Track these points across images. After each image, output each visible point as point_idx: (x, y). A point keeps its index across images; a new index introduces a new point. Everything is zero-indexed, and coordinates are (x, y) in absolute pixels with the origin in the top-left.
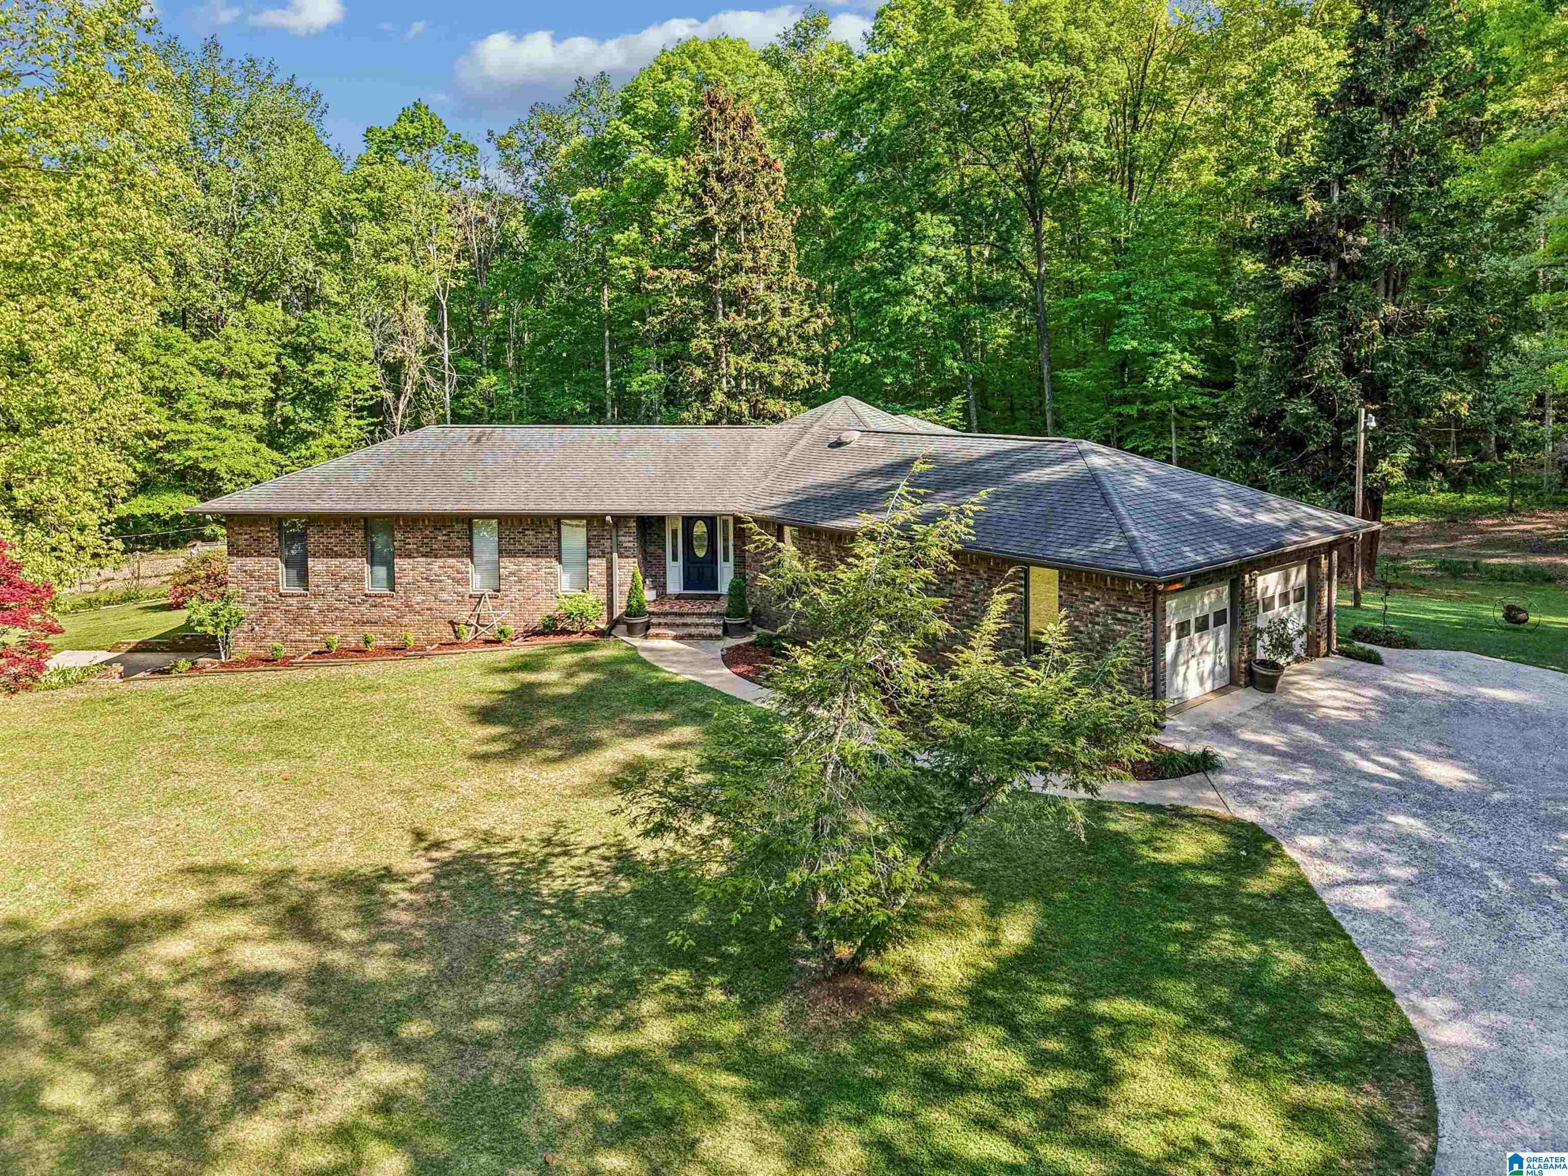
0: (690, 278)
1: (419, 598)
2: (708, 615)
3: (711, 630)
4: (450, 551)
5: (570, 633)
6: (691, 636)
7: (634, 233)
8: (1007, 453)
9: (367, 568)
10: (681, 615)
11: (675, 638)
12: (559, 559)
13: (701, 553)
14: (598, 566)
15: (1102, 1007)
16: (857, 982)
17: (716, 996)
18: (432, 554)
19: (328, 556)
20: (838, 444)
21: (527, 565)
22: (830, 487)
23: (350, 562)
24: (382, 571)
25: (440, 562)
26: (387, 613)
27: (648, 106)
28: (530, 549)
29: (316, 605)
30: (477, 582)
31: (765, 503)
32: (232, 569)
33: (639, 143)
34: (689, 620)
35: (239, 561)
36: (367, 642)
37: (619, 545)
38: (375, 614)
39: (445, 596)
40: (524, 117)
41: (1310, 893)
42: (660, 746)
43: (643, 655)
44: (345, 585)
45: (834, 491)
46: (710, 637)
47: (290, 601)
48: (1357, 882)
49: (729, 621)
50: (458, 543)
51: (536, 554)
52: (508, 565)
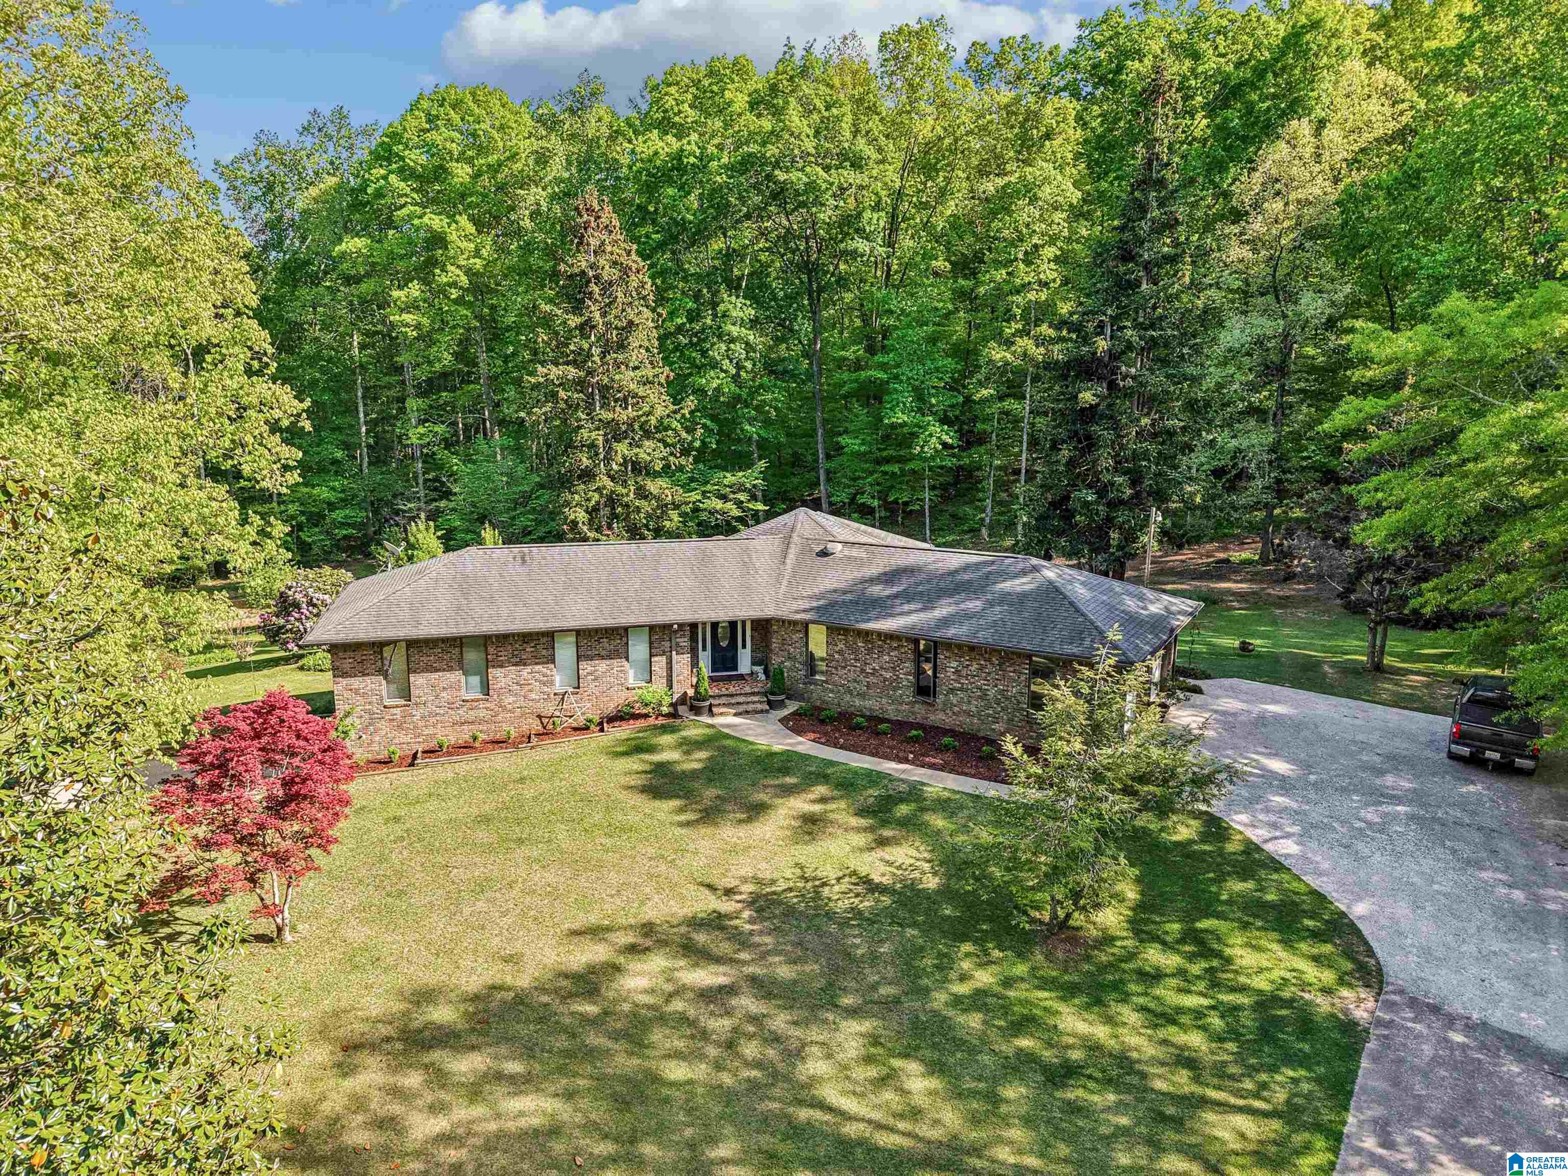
0: (572, 372)
1: (511, 699)
2: (753, 694)
3: (759, 707)
4: (537, 660)
5: (646, 716)
6: (747, 712)
7: (415, 289)
8: (978, 565)
9: (463, 678)
10: (732, 696)
11: (735, 715)
12: (627, 659)
13: (724, 644)
14: (660, 662)
15: (1200, 925)
16: (1070, 933)
17: (996, 954)
18: (522, 663)
19: (428, 671)
20: (824, 553)
21: (602, 666)
22: (845, 593)
23: (448, 674)
24: (475, 680)
25: (528, 669)
26: (482, 713)
27: (416, 158)
28: (603, 653)
29: (418, 714)
30: (560, 680)
31: (795, 606)
32: (337, 689)
33: (406, 195)
34: (741, 699)
35: (344, 682)
36: (475, 738)
37: (677, 644)
38: (471, 715)
39: (533, 696)
40: (251, 148)
41: (1258, 849)
42: (814, 802)
43: (726, 731)
44: (444, 694)
45: (849, 597)
46: (762, 711)
47: (394, 711)
48: (1276, 838)
49: (772, 698)
50: (544, 652)
51: (609, 657)
52: (586, 667)
